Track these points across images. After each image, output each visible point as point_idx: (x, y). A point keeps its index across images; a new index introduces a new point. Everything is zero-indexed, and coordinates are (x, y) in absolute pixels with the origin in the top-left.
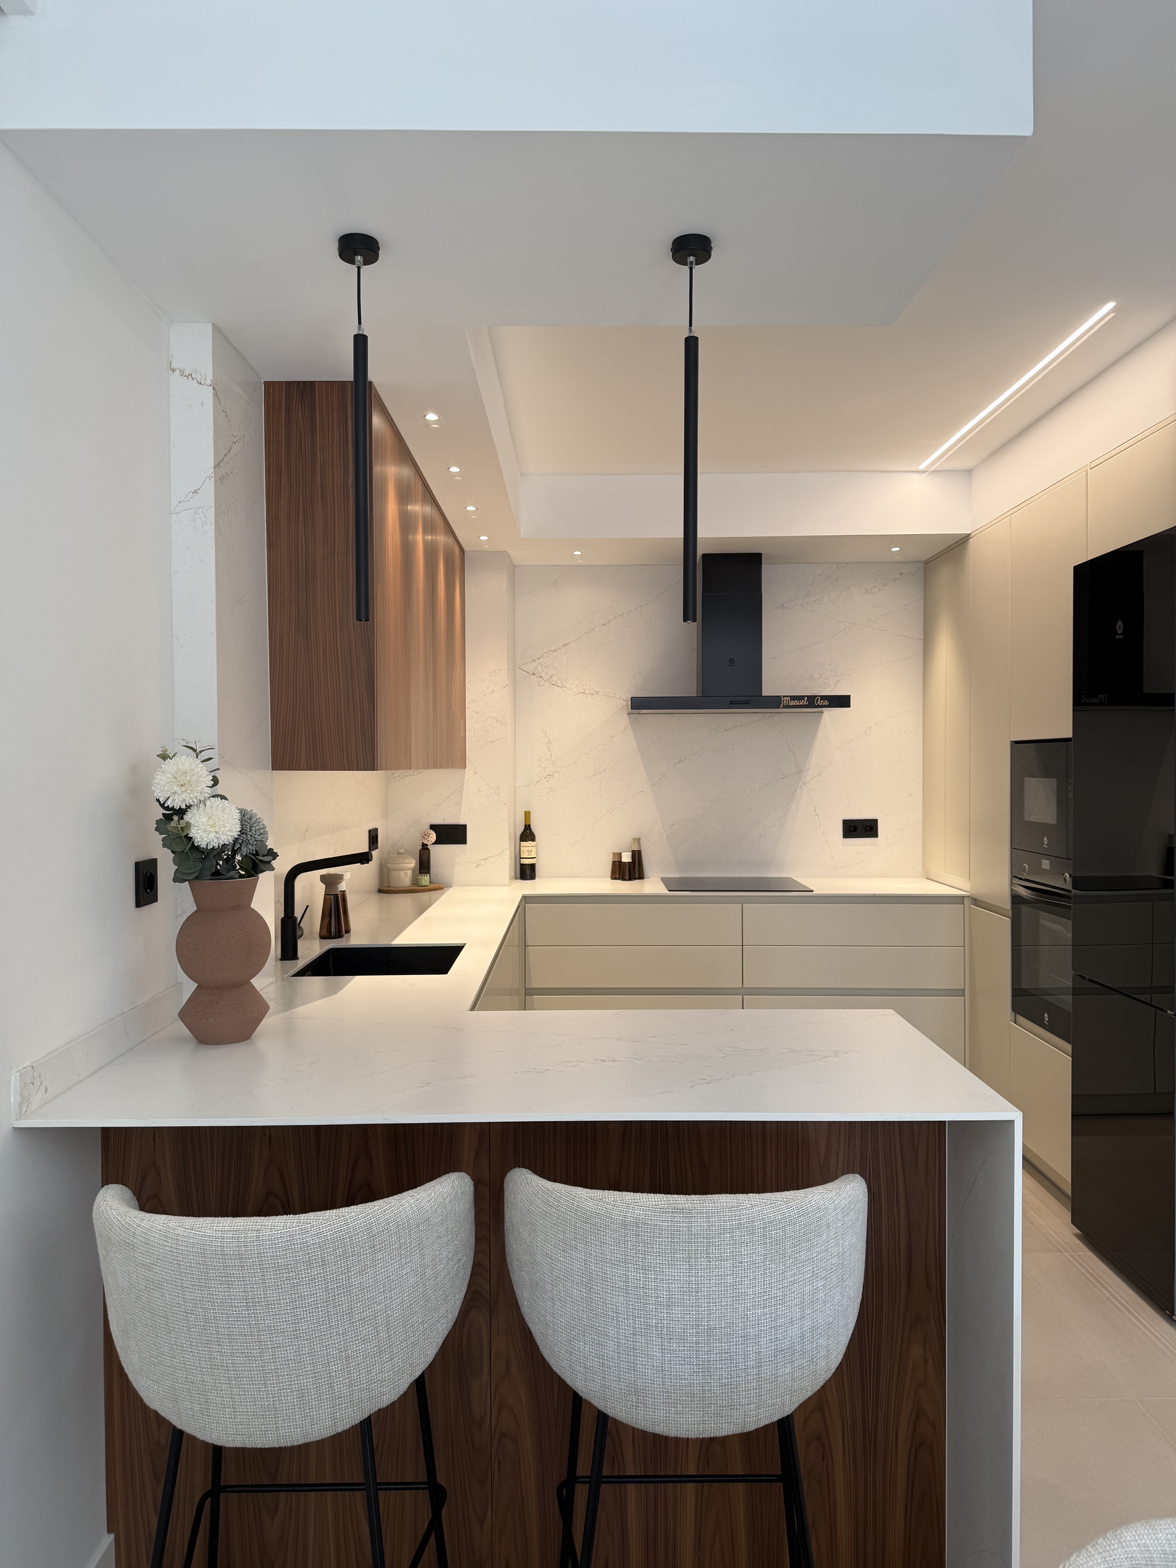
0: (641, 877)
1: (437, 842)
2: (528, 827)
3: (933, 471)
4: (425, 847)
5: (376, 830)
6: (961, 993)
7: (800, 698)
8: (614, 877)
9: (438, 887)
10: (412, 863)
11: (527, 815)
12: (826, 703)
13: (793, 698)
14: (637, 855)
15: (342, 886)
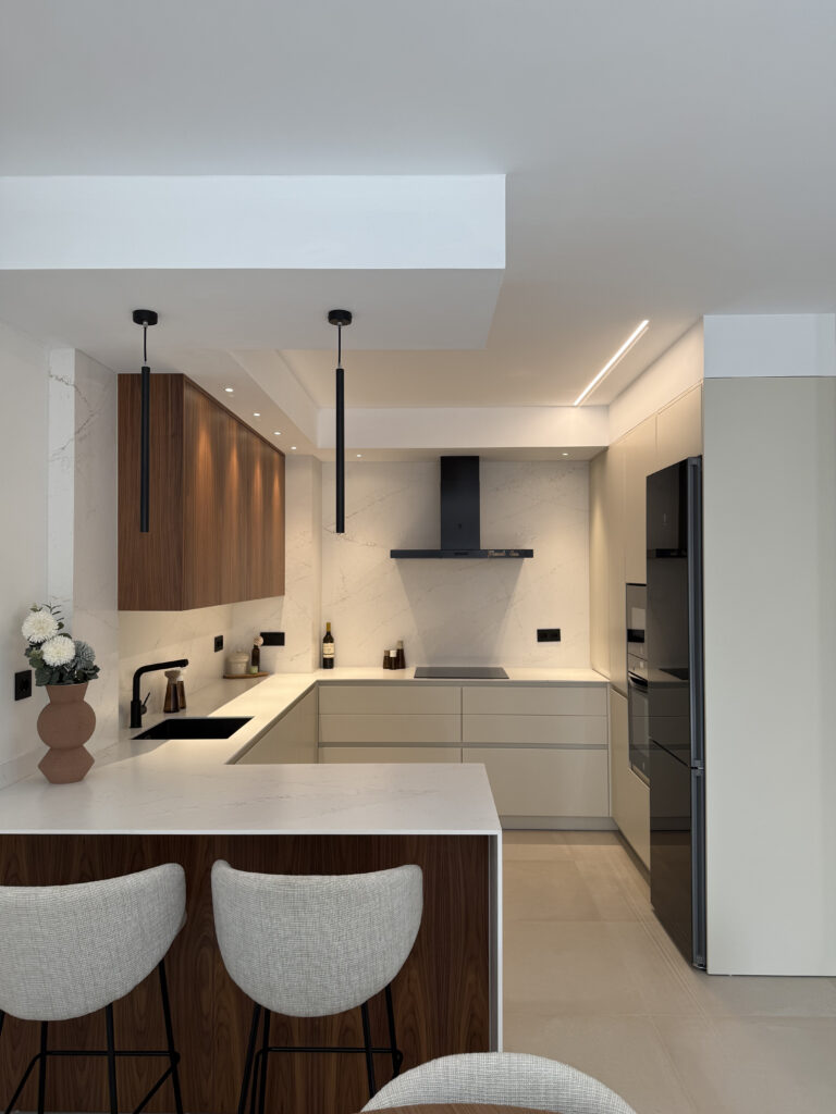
0: (403, 667)
1: (264, 644)
2: (329, 633)
3: (582, 407)
4: (256, 648)
5: (222, 637)
6: (605, 747)
7: (501, 551)
8: (385, 667)
9: (263, 674)
10: (246, 659)
11: (328, 625)
12: (517, 554)
13: (496, 551)
14: (400, 653)
15: (181, 678)
